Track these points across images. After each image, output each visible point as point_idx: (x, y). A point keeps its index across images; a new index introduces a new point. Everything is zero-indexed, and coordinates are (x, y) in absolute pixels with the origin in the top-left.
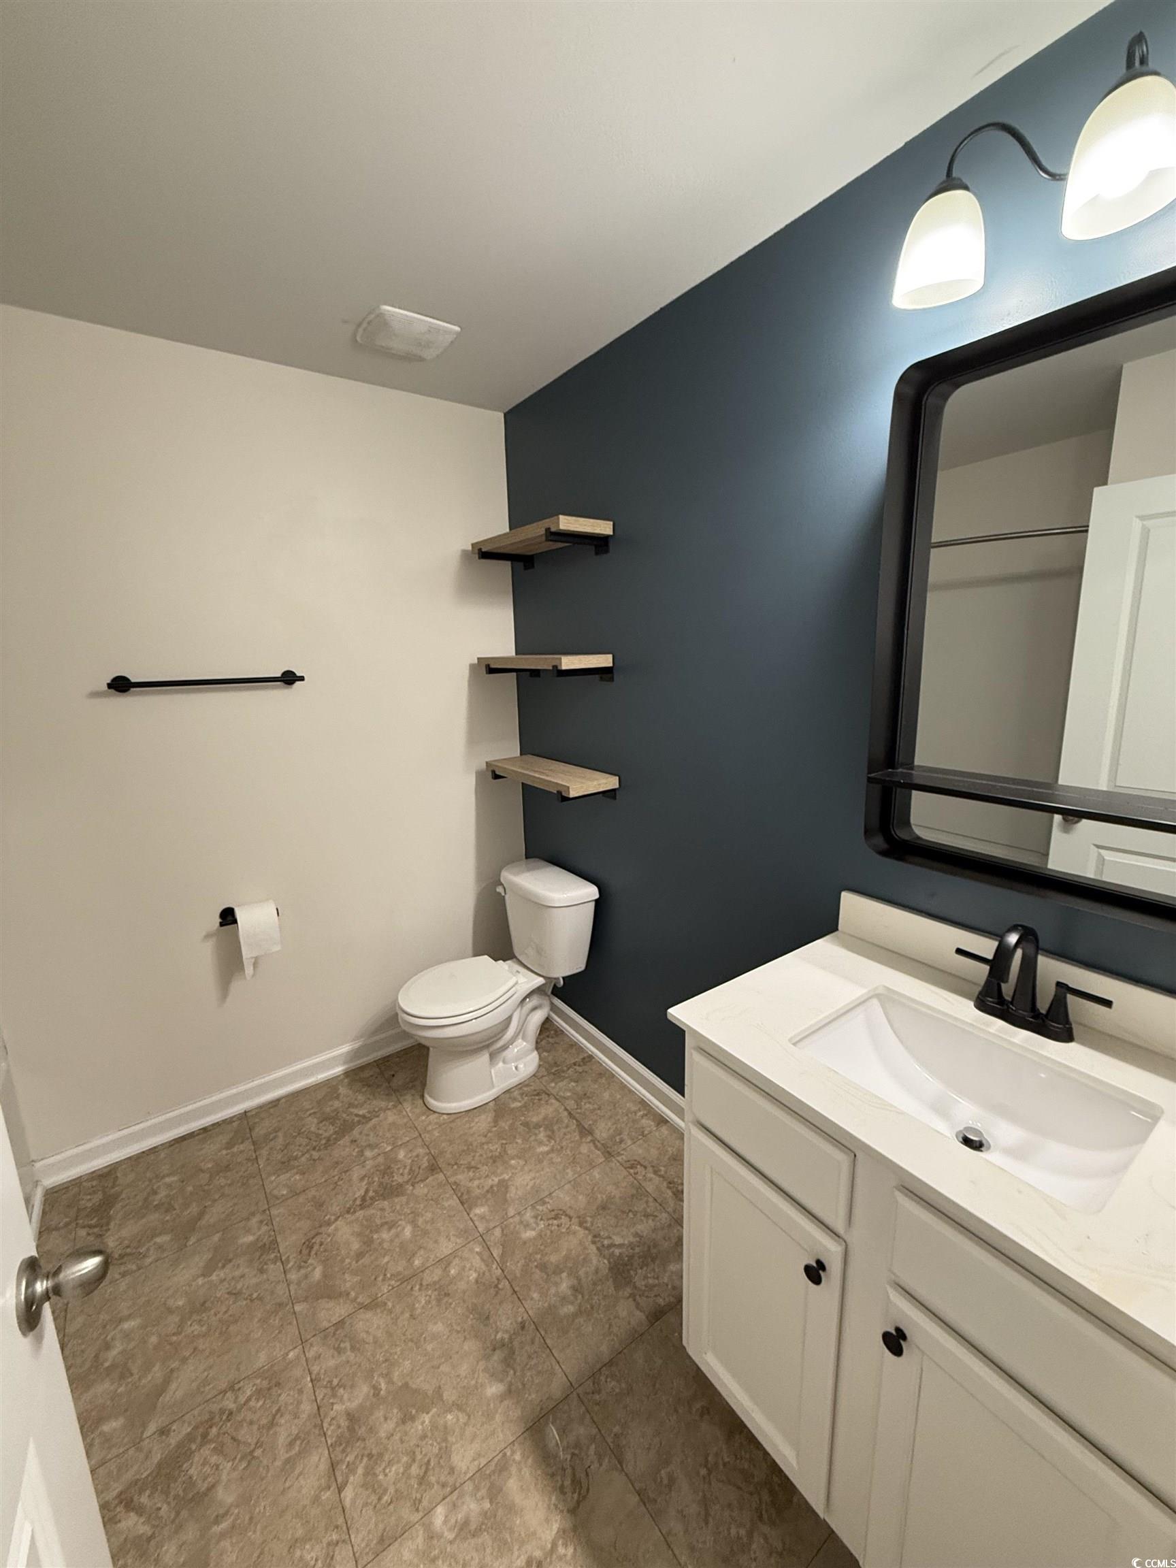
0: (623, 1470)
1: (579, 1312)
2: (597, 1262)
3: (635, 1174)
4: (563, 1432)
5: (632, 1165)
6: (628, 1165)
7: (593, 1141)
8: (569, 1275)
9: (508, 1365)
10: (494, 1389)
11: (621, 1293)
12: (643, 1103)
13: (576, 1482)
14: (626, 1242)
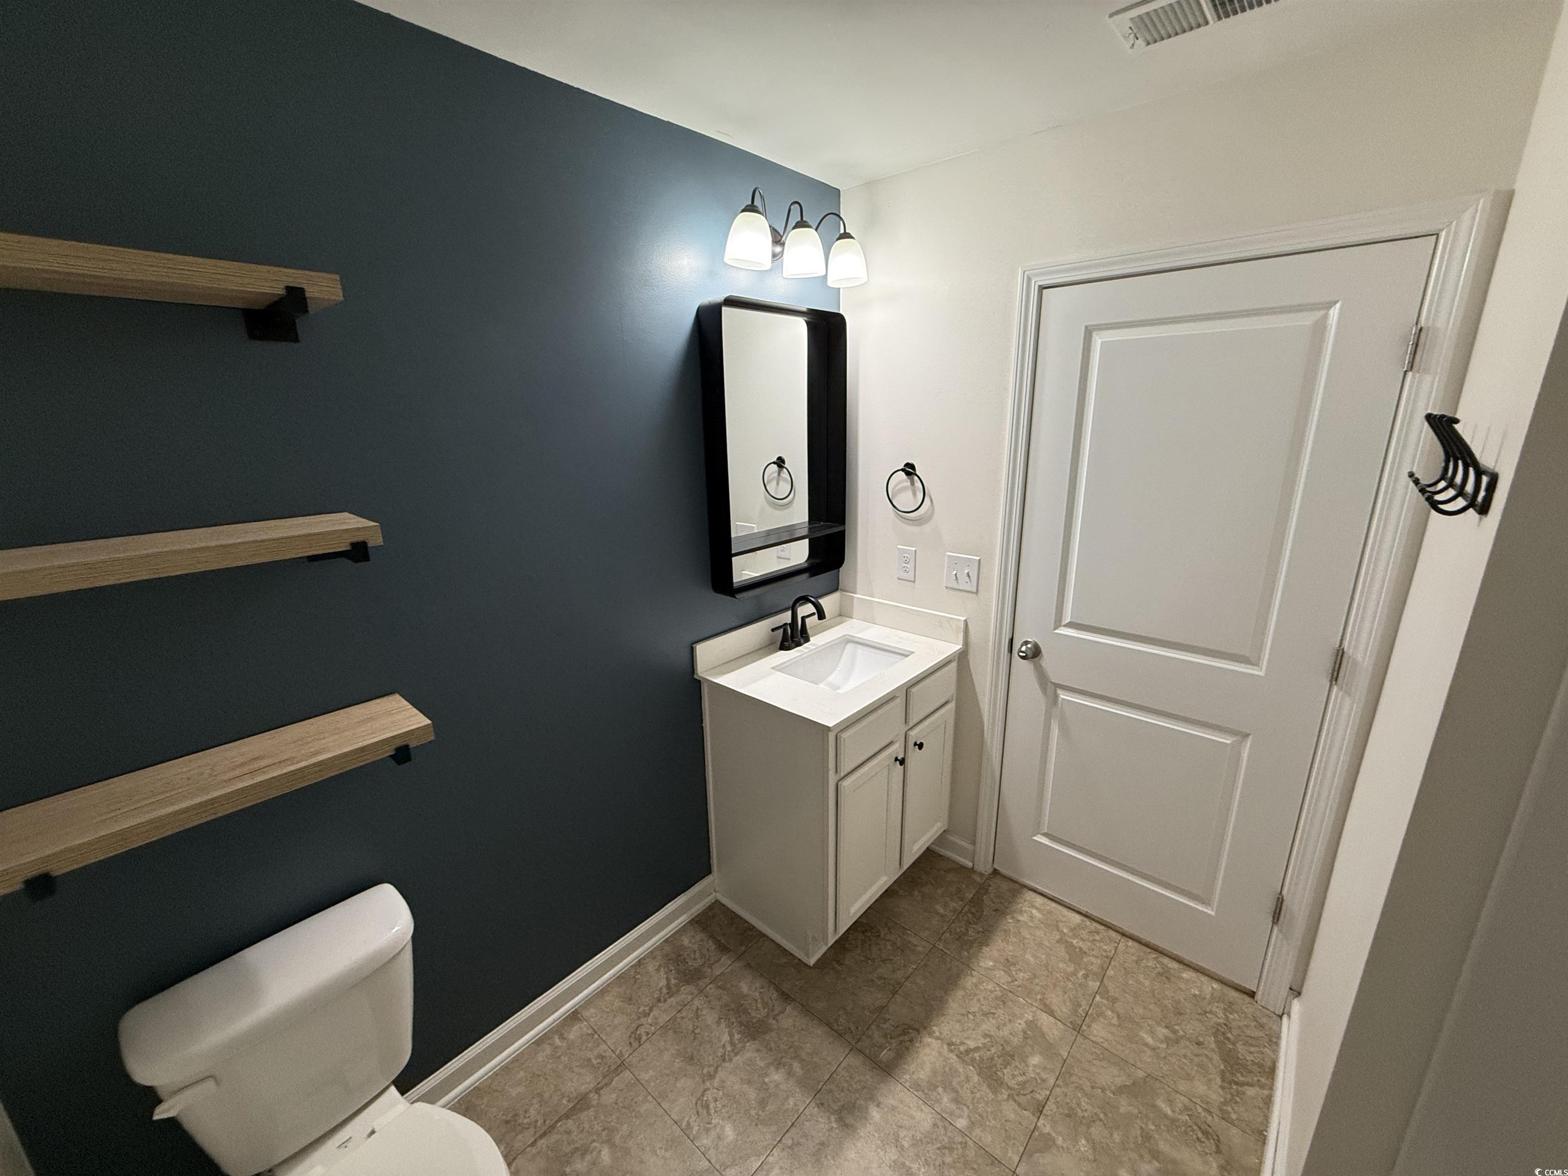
0: (886, 1006)
1: (797, 1057)
2: (751, 1052)
3: (647, 1034)
4: (882, 1048)
5: (636, 1039)
6: (635, 1045)
7: (597, 1090)
8: (766, 1075)
9: (854, 1107)
10: (875, 1114)
11: (774, 1026)
12: (539, 1042)
13: (904, 1033)
14: (727, 1030)
